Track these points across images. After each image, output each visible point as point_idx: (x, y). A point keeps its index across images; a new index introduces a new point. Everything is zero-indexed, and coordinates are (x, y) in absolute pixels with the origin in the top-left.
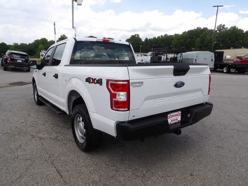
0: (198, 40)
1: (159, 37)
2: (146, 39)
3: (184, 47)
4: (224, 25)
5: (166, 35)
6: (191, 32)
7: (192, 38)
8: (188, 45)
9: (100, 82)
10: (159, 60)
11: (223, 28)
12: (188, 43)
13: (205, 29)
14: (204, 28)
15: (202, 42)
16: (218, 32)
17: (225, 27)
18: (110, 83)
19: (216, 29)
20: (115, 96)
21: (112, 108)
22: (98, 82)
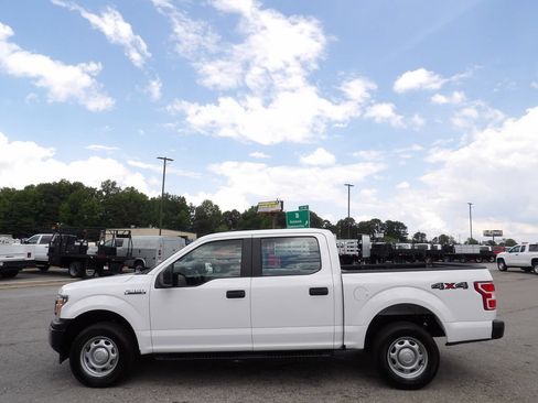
0: (65, 205)
3: (31, 220)
4: (114, 183)
6: (45, 188)
7: (51, 201)
8: (41, 215)
9: (464, 285)
10: (81, 252)
11: (113, 187)
12: (41, 212)
13: (78, 186)
14: (75, 184)
15: (74, 212)
16: (104, 193)
17: (117, 186)
18: (479, 285)
19: (99, 188)
20: (490, 296)
21: (486, 308)
22: (460, 286)
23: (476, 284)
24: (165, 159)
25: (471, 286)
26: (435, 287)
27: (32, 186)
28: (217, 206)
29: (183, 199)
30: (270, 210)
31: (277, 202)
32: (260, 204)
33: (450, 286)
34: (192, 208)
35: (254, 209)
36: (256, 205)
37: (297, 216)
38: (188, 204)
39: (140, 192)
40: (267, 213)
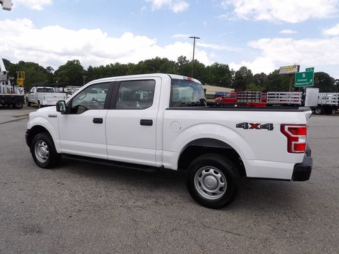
1: (108, 66)
2: (90, 67)
4: (185, 58)
5: (117, 64)
9: (270, 127)
13: (165, 60)
16: (179, 64)
17: (187, 59)
18: (286, 127)
19: (177, 61)
20: (297, 139)
21: (289, 150)
22: (264, 127)
23: (282, 127)
24: (195, 38)
25: (277, 128)
26: (239, 126)
27: (142, 62)
28: (250, 71)
29: (227, 66)
30: (289, 72)
31: (294, 67)
32: (281, 68)
33: (255, 126)
34: (232, 72)
35: (276, 72)
36: (278, 69)
37: (304, 76)
38: (230, 70)
39: (200, 62)
40: (286, 75)
